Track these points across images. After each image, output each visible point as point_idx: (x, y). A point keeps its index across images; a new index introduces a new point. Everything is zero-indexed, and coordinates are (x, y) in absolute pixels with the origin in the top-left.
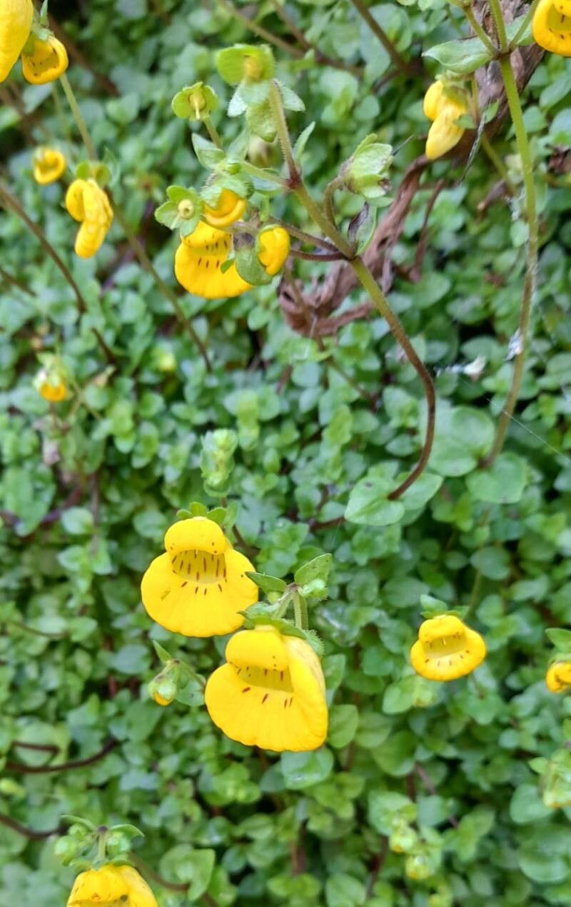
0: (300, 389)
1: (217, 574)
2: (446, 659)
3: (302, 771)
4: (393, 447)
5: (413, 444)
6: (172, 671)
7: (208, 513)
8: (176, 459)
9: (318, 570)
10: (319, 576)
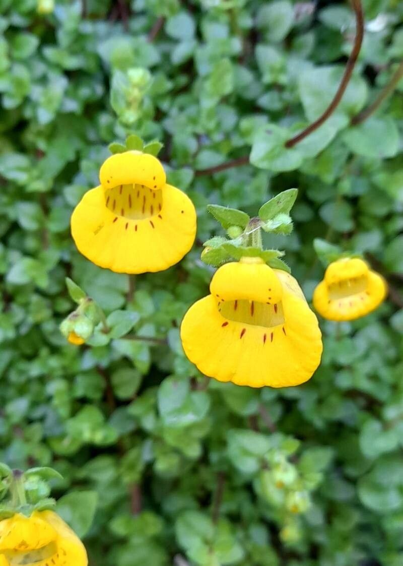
0: (175, 41)
1: (143, 210)
2: (346, 301)
3: (179, 411)
4: (265, 101)
5: (281, 99)
6: (87, 309)
7: (144, 147)
8: (50, 101)
9: (281, 205)
10: (283, 211)
